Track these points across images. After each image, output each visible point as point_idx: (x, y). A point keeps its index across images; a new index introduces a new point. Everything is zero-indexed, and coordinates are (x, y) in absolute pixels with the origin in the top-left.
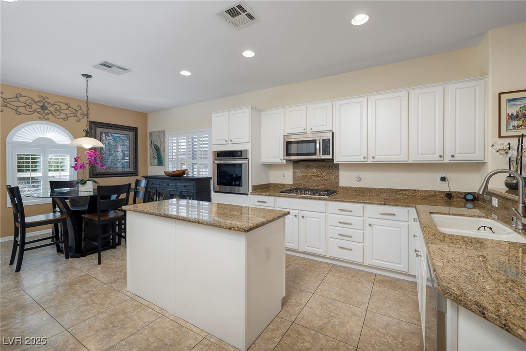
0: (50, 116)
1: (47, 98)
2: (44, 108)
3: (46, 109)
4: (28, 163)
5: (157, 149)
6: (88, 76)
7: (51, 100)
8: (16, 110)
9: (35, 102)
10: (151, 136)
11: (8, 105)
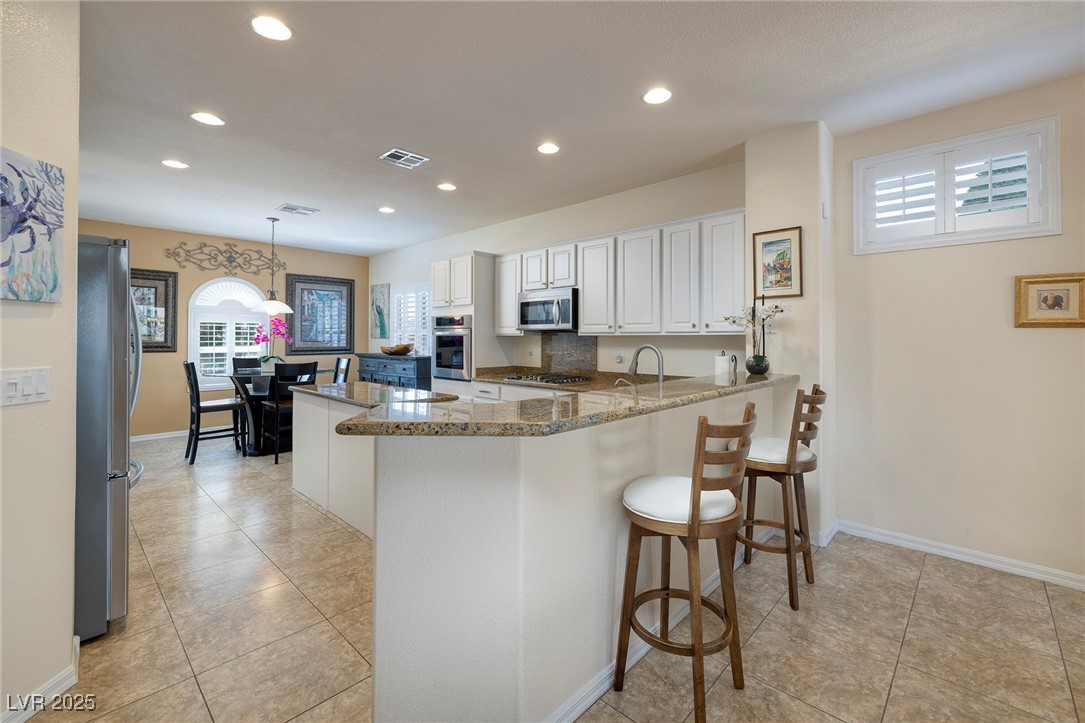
0: (238, 270)
1: (236, 246)
2: (231, 260)
3: (234, 261)
4: (211, 333)
5: (380, 313)
6: (274, 220)
7: (239, 249)
8: (199, 266)
9: (221, 252)
10: (373, 290)
11: (192, 260)
